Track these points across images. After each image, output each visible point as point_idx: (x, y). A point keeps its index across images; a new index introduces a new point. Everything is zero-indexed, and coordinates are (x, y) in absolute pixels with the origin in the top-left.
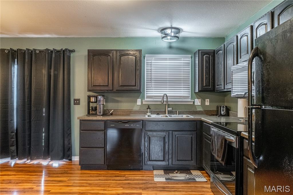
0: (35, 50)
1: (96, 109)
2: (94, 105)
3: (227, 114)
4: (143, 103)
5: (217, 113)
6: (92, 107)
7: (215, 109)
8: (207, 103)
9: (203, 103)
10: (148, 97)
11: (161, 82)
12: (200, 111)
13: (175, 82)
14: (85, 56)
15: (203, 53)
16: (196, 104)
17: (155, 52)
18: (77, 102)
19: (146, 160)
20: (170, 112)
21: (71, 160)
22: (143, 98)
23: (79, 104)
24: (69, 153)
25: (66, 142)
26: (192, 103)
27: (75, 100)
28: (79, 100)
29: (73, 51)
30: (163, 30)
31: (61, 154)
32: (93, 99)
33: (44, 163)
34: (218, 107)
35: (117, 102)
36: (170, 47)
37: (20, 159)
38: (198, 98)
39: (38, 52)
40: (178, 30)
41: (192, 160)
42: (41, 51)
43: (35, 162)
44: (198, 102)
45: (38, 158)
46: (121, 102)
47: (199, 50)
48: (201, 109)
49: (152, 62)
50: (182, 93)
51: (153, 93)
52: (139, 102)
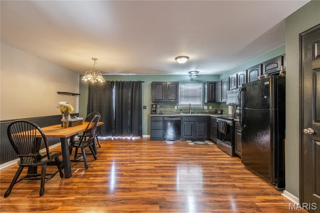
0: (125, 81)
1: (156, 111)
2: (154, 109)
3: (222, 114)
4: (178, 108)
5: (216, 113)
6: (154, 110)
8: (210, 108)
9: (208, 108)
10: (180, 105)
11: (187, 97)
12: (207, 112)
13: (194, 97)
15: (209, 83)
16: (205, 108)
17: (184, 82)
18: (145, 108)
19: (183, 135)
20: (192, 113)
21: (142, 137)
22: (178, 105)
23: (146, 108)
24: (141, 133)
25: (140, 128)
26: (203, 108)
27: (144, 106)
28: (146, 106)
29: (144, 82)
31: (138, 134)
32: (154, 106)
33: (129, 138)
34: (216, 110)
35: (165, 107)
36: (192, 80)
37: (116, 136)
38: (206, 106)
39: (125, 82)
40: (198, 72)
41: (205, 135)
42: (127, 82)
43: (124, 138)
44: (206, 107)
45: (125, 136)
46: (166, 107)
47: (208, 82)
48: (207, 111)
49: (183, 88)
50: (197, 103)
51: (183, 103)
52: (176, 107)
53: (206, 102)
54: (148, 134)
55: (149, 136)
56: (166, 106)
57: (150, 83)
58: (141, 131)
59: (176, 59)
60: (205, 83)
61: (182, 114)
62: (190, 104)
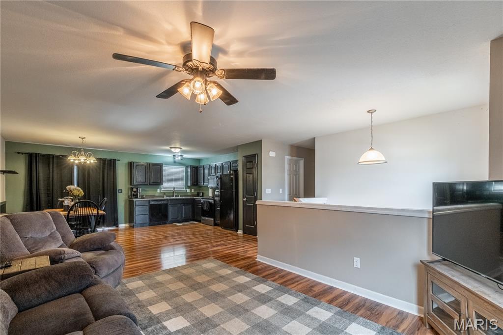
3: (203, 196)
4: (161, 191)
5: (198, 195)
6: (133, 194)
7: (196, 194)
8: (193, 191)
9: (191, 190)
10: (163, 188)
11: (171, 180)
13: (177, 180)
14: (126, 164)
15: (192, 167)
17: (168, 164)
18: (121, 191)
20: (176, 196)
21: (118, 226)
22: (161, 189)
23: (122, 192)
24: (117, 222)
25: (116, 216)
26: (186, 191)
28: (121, 190)
29: (119, 160)
30: (174, 155)
32: (135, 190)
34: (198, 193)
35: (146, 191)
36: (175, 162)
40: (182, 156)
41: (190, 216)
44: (188, 190)
46: (148, 191)
47: (190, 166)
48: (190, 194)
49: (166, 169)
50: (181, 186)
51: (167, 186)
52: (158, 191)
53: (189, 185)
54: (125, 223)
55: (127, 225)
56: (147, 189)
57: (127, 162)
58: (117, 220)
59: (171, 148)
60: (187, 167)
61: (165, 198)
62: (174, 188)
